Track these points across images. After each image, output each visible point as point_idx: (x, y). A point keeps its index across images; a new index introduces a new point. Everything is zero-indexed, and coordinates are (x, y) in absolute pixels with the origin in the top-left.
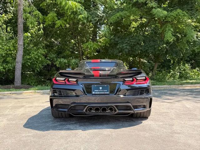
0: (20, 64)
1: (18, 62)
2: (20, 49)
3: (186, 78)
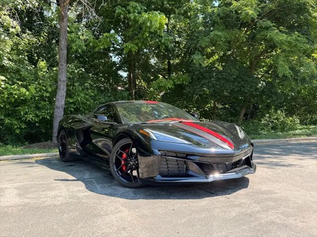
0: (61, 110)
1: (58, 108)
2: (62, 87)
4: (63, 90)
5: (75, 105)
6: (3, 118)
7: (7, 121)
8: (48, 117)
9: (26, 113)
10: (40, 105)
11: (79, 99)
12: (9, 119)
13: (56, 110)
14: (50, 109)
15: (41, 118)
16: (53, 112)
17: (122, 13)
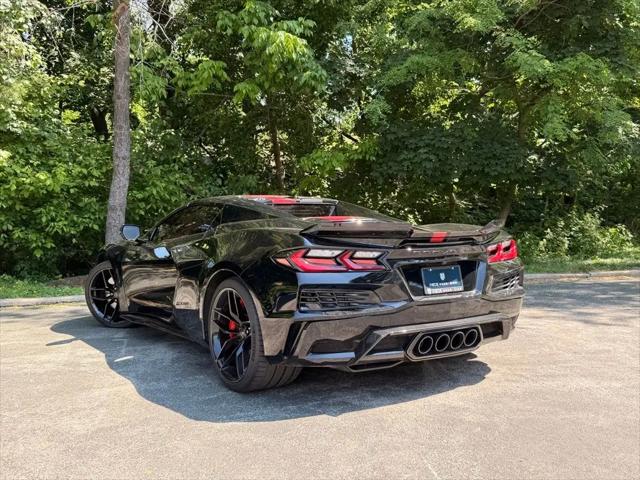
0: (120, 213)
1: (114, 209)
2: (121, 169)
3: (591, 253)
4: (123, 175)
5: (147, 204)
6: (11, 228)
7: (17, 234)
8: (96, 227)
9: (53, 220)
10: (81, 205)
11: (155, 192)
12: (22, 231)
13: (109, 213)
14: (101, 211)
15: (82, 227)
16: (105, 218)
17: (231, 25)
